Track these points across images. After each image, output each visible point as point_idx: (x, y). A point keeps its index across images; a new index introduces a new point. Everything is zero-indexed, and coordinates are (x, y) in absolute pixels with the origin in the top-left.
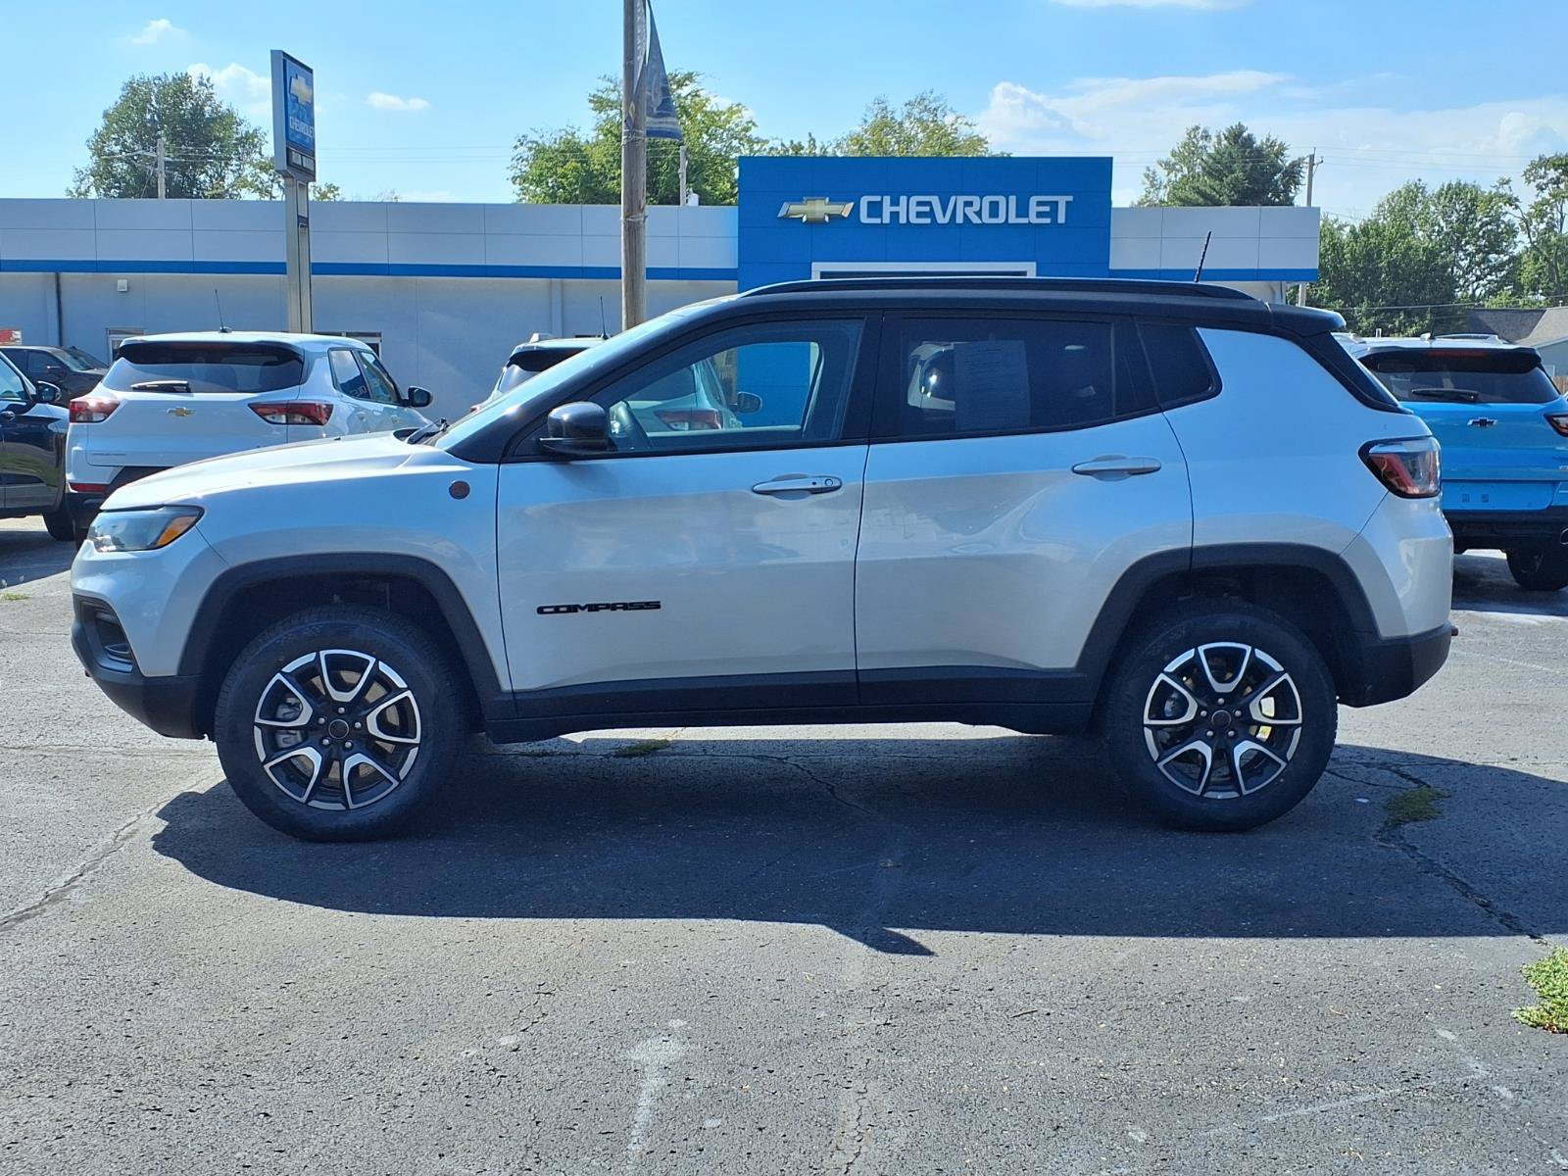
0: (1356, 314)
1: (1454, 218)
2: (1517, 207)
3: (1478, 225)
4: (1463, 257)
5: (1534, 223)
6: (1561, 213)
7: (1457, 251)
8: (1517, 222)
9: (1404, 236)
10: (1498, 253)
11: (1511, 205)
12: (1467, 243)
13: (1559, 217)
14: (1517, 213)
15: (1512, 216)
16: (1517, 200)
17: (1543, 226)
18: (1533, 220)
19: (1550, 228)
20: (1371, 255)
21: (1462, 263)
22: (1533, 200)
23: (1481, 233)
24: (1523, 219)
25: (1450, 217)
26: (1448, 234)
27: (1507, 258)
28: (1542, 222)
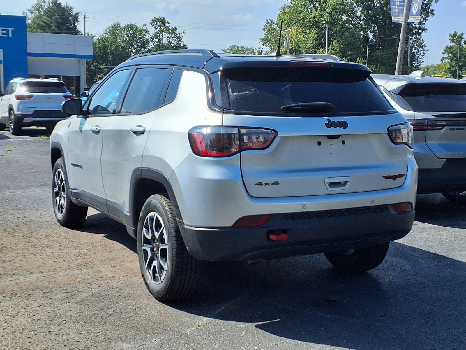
0: (102, 68)
1: (130, 36)
2: (149, 34)
3: (137, 38)
4: (133, 49)
5: (155, 39)
6: (162, 37)
7: (131, 47)
8: (150, 39)
9: (115, 42)
10: (144, 48)
11: (147, 33)
12: (134, 44)
13: (162, 38)
14: (149, 36)
15: (148, 37)
16: (149, 31)
17: (157, 40)
18: (154, 38)
19: (159, 41)
20: (105, 48)
21: (133, 51)
22: (154, 32)
23: (138, 41)
24: (151, 38)
25: (129, 35)
26: (128, 41)
27: (147, 50)
28: (157, 39)
